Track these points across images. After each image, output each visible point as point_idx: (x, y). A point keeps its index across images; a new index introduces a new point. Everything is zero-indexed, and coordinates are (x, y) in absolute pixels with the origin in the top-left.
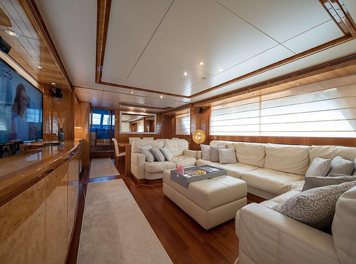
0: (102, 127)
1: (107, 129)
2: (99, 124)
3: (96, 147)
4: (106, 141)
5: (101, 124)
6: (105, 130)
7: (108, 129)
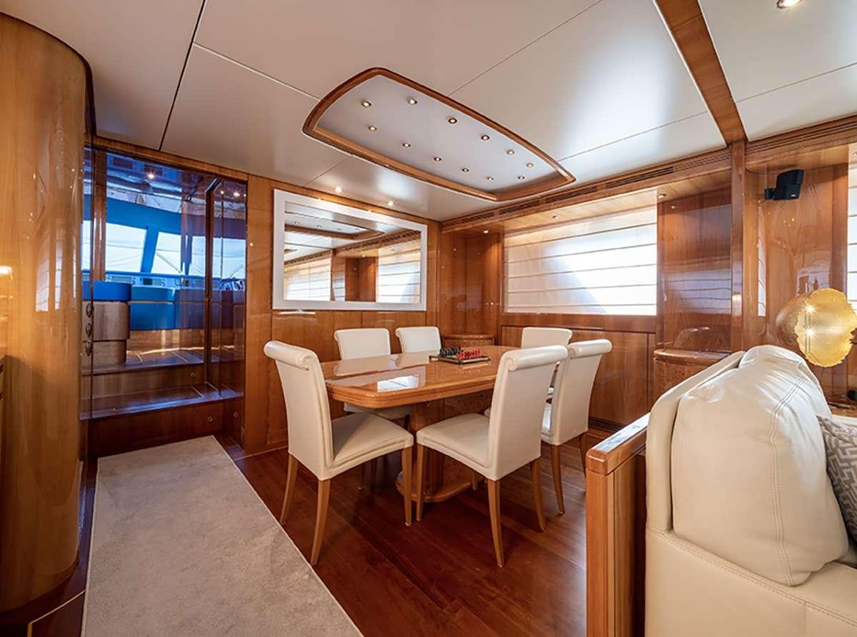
0: (148, 282)
1: (174, 289)
2: (138, 270)
3: (124, 377)
4: (167, 339)
5: (143, 269)
6: (165, 292)
7: (176, 291)
